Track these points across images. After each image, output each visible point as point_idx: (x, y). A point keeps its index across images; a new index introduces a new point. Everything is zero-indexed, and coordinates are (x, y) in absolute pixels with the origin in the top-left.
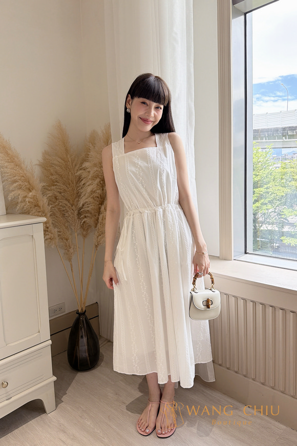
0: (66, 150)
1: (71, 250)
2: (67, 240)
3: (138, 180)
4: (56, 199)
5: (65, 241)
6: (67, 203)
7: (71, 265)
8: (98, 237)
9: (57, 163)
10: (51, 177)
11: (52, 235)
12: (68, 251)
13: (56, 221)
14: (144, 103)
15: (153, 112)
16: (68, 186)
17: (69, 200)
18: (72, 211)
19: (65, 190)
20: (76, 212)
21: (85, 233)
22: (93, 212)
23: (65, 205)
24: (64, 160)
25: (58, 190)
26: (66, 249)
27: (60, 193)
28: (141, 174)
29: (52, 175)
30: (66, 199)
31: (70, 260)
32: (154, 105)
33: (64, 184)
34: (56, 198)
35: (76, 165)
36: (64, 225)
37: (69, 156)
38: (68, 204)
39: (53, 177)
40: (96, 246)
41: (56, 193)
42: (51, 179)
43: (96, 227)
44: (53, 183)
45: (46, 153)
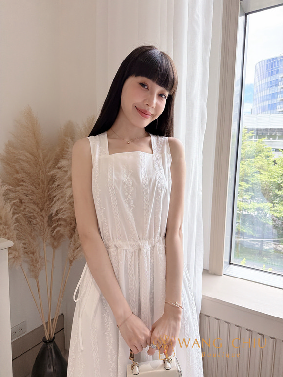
0: (37, 143)
1: (39, 265)
2: (33, 253)
3: (126, 197)
4: (22, 203)
5: (31, 255)
6: (34, 207)
7: (38, 283)
8: (74, 250)
9: (25, 158)
10: (16, 175)
11: (17, 254)
12: (35, 267)
13: (20, 230)
14: (143, 85)
15: (155, 101)
16: (37, 186)
17: (37, 203)
18: (41, 217)
19: (33, 192)
20: (46, 219)
21: (55, 244)
22: (68, 220)
23: (32, 211)
24: (33, 155)
25: (25, 192)
26: (31, 265)
27: (27, 195)
28: (131, 190)
29: (17, 172)
30: (34, 203)
31: (36, 277)
32: (158, 89)
33: (32, 184)
34: (21, 201)
35: (48, 162)
36: (30, 235)
37: (40, 151)
38: (37, 209)
39: (18, 176)
40: (71, 262)
41: (21, 195)
42: (16, 178)
43: (71, 237)
44: (18, 183)
45: (10, 145)
